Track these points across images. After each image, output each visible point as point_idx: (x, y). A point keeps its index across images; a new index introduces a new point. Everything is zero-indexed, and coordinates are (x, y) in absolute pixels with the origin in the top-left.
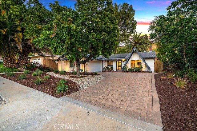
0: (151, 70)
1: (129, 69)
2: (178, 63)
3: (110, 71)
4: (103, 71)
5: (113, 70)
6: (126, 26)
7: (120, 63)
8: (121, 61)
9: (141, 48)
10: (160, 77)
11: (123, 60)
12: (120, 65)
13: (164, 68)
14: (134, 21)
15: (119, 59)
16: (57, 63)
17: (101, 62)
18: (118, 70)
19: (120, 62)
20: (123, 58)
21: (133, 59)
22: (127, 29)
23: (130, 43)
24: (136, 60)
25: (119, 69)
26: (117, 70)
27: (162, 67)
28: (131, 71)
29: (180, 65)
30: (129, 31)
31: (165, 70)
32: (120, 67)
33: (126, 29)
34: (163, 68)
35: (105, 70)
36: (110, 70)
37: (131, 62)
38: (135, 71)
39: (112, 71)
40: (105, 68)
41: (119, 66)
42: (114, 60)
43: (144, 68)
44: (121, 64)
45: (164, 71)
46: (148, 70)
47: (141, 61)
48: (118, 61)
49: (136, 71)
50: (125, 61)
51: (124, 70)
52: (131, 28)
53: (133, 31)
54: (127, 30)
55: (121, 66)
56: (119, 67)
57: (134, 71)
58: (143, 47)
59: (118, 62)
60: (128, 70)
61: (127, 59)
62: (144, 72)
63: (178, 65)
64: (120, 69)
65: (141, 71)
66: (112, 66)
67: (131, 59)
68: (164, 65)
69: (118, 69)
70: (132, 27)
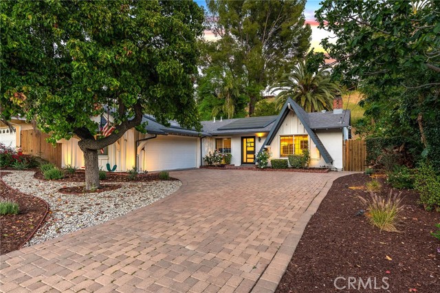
0: (334, 163)
1: (272, 161)
2: (407, 144)
3: (222, 167)
4: (201, 167)
5: (232, 163)
6: (283, 39)
7: (252, 144)
8: (254, 137)
9: (318, 101)
10: (347, 187)
11: (260, 135)
12: (252, 149)
13: (369, 159)
14: (304, 27)
15: (247, 133)
16: (60, 144)
17: (196, 140)
18: (247, 163)
19: (252, 140)
20: (259, 130)
21: (285, 134)
22: (287, 48)
23: (289, 88)
24: (296, 136)
25: (249, 161)
26: (242, 163)
27: (365, 154)
28: (279, 166)
29: (412, 150)
30: (290, 55)
31: (372, 165)
32: (252, 156)
33: (282, 49)
34: (367, 157)
35: (209, 164)
36: (223, 162)
37: (281, 140)
38: (289, 166)
39: (227, 167)
40: (207, 158)
41: (248, 152)
42: (234, 136)
43: (316, 159)
44: (254, 147)
45: (368, 166)
46: (326, 165)
47: (308, 138)
48: (247, 138)
49: (294, 168)
50: (263, 137)
51: (261, 163)
52: (296, 45)
53: (301, 54)
54: (287, 53)
55: (253, 152)
56: (249, 156)
57: (287, 167)
58: (325, 98)
59: (245, 140)
60: (269, 164)
61: (269, 132)
62: (314, 170)
63: (406, 149)
64: (252, 161)
65: (306, 168)
66: (228, 150)
67: (281, 132)
68: (369, 151)
69: (245, 161)
70: (300, 43)
